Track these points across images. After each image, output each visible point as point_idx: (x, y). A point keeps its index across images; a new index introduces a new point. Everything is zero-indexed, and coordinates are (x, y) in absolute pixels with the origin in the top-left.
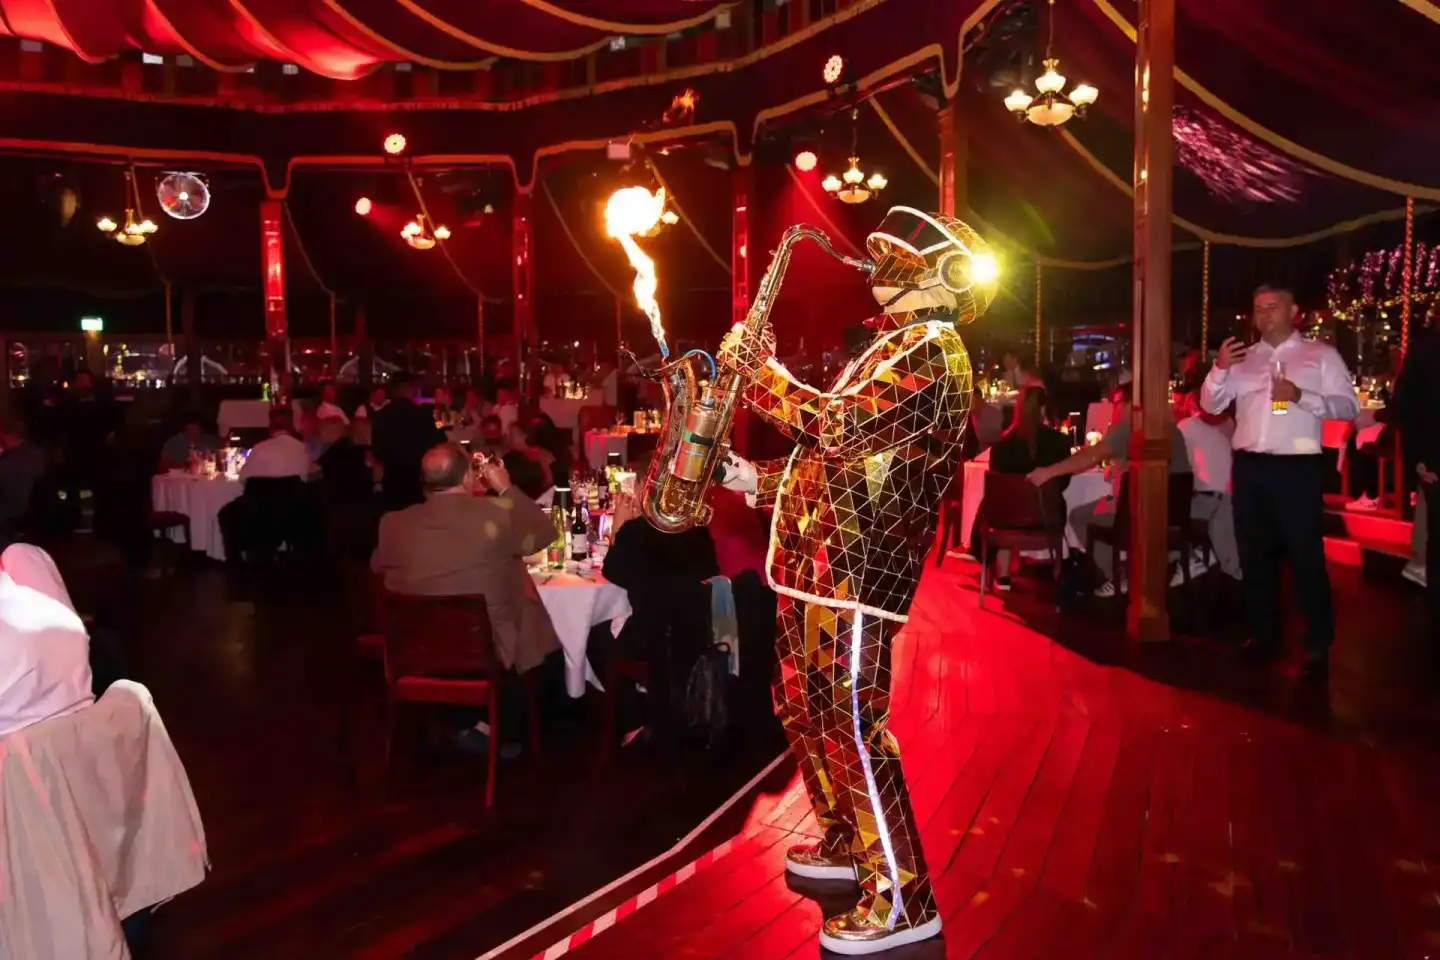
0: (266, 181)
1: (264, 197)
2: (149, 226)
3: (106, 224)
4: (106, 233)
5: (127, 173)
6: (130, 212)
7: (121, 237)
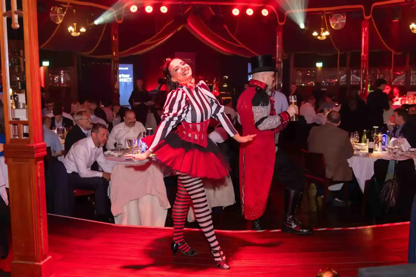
0: (364, 14)
1: (362, 18)
2: (327, 33)
3: (315, 34)
4: (314, 37)
5: (322, 16)
6: (322, 29)
7: (319, 38)
